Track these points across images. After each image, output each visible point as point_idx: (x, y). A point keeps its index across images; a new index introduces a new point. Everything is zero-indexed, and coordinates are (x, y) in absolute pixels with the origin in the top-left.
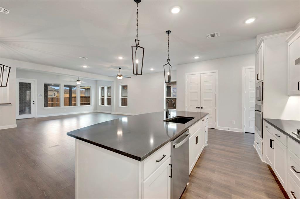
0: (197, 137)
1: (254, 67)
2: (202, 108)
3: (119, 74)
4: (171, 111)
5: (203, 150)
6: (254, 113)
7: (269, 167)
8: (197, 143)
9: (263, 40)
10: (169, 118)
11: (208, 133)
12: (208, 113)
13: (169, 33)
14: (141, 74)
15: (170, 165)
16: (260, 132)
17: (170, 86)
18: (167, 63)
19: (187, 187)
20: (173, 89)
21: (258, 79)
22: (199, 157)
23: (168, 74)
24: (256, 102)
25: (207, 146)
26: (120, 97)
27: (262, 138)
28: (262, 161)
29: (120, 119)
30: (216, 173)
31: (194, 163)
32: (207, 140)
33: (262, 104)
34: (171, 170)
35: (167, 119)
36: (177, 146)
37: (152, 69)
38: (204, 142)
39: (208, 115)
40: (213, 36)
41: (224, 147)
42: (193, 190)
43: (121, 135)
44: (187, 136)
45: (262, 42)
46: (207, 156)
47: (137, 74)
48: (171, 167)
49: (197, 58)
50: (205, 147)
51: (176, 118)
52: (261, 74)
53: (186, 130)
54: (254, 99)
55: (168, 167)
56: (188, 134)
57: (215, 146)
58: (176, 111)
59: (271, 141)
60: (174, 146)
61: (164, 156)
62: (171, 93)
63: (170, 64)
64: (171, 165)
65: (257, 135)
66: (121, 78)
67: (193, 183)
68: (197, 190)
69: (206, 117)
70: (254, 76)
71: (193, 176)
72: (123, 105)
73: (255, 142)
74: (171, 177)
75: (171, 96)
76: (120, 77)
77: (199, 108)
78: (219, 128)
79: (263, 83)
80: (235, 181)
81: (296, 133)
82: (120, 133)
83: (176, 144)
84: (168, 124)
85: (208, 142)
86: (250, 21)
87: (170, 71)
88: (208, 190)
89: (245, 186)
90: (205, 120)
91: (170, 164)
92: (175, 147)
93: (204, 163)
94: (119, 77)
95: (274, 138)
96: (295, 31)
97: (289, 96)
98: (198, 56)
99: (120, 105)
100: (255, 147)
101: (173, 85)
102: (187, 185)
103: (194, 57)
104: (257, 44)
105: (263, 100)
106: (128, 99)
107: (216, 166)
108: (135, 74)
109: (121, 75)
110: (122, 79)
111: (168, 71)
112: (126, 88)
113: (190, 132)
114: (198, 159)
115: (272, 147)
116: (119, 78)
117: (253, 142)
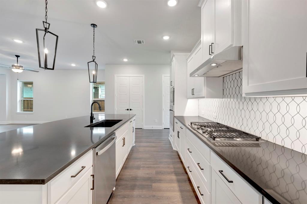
0: (124, 139)
1: (169, 75)
2: (131, 110)
3: (16, 65)
4: (99, 114)
5: (130, 151)
6: (169, 112)
7: (177, 152)
8: (124, 145)
9: (174, 56)
10: (94, 123)
11: (136, 134)
12: (135, 115)
13: (94, 27)
14: (53, 69)
15: (91, 176)
16: (173, 127)
17: (98, 87)
18: (93, 60)
19: (113, 193)
20: (102, 91)
21: (171, 85)
22: (127, 159)
23: (94, 72)
24: (170, 103)
25: (135, 146)
26: (19, 98)
27: (174, 131)
28: (174, 149)
29: (18, 130)
30: (141, 169)
31: (121, 165)
32: (134, 140)
33: (174, 105)
34: (93, 181)
35: (92, 124)
36: (100, 153)
37: (73, 65)
38: (131, 142)
39: (135, 116)
40: (139, 42)
41: (148, 144)
42: (119, 194)
43: (20, 154)
44: (113, 139)
45: (174, 57)
46: (135, 155)
47: (46, 68)
48: (93, 177)
49: (125, 60)
50: (133, 147)
51: (103, 122)
52: (173, 81)
53: (113, 133)
54: (169, 101)
55: (89, 179)
56: (114, 138)
57: (142, 144)
58: (104, 114)
59: (178, 132)
60: (97, 154)
61: (83, 167)
62: (99, 95)
63: (95, 62)
64: (93, 176)
65: (171, 130)
66: (20, 71)
67: (120, 186)
68: (123, 192)
69: (134, 118)
70: (169, 83)
71: (121, 179)
72: (25, 110)
73: (170, 135)
74: (93, 189)
75: (99, 98)
76: (19, 68)
77: (128, 110)
78: (145, 127)
79: (174, 88)
80: (156, 171)
81: (190, 125)
82: (17, 151)
83: (99, 151)
84: (93, 129)
85: (135, 142)
86: (166, 38)
87: (96, 70)
88: (133, 188)
89: (162, 173)
90: (133, 121)
91: (92, 174)
92: (99, 154)
93: (131, 163)
94: (16, 68)
95: (180, 130)
96: (190, 53)
97: (188, 99)
98: (127, 59)
99: (19, 110)
100: (169, 139)
101: (101, 86)
102: (113, 191)
103: (123, 59)
104: (171, 57)
105: (174, 102)
106: (33, 101)
107: (142, 163)
108: (42, 68)
109: (20, 66)
110: (23, 72)
111: (93, 70)
112: (31, 86)
113: (116, 135)
114: (126, 161)
115: (179, 137)
116: (15, 70)
117: (169, 136)
